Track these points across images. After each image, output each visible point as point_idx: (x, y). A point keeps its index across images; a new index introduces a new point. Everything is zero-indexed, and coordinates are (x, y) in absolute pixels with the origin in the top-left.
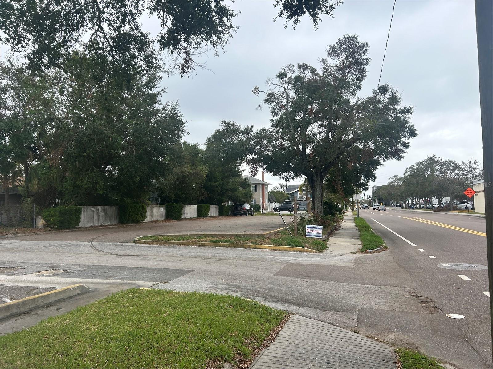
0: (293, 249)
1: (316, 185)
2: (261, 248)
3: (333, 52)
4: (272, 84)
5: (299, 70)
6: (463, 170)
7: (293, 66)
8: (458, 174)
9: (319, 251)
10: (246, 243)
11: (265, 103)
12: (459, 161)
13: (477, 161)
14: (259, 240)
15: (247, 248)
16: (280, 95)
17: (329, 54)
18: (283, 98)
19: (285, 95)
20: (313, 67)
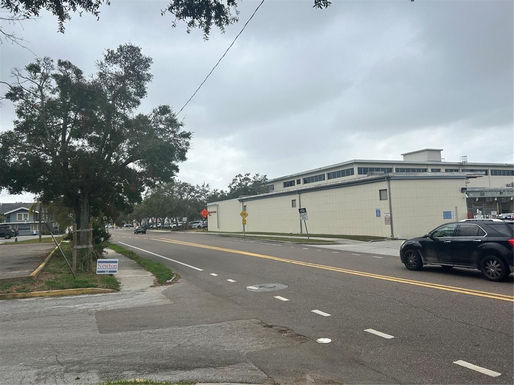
0: (81, 292)
1: (82, 207)
2: (33, 296)
3: (111, 57)
4: (21, 76)
5: (59, 67)
6: (197, 192)
7: (52, 61)
8: (193, 196)
9: (114, 289)
10: (8, 292)
11: (7, 98)
12: (194, 184)
13: (209, 185)
14: (28, 286)
15: (10, 299)
16: (31, 91)
17: (106, 59)
18: (35, 96)
19: (39, 93)
20: (79, 67)
